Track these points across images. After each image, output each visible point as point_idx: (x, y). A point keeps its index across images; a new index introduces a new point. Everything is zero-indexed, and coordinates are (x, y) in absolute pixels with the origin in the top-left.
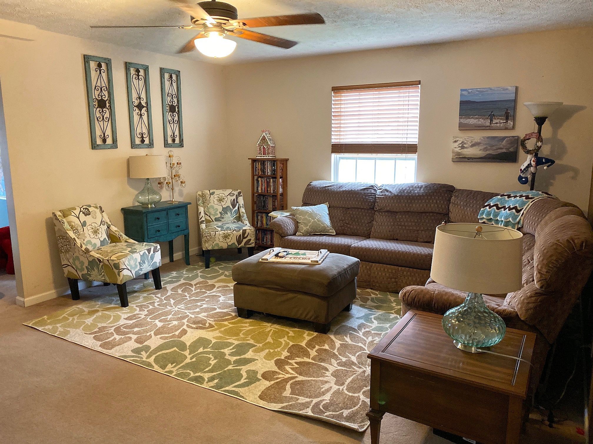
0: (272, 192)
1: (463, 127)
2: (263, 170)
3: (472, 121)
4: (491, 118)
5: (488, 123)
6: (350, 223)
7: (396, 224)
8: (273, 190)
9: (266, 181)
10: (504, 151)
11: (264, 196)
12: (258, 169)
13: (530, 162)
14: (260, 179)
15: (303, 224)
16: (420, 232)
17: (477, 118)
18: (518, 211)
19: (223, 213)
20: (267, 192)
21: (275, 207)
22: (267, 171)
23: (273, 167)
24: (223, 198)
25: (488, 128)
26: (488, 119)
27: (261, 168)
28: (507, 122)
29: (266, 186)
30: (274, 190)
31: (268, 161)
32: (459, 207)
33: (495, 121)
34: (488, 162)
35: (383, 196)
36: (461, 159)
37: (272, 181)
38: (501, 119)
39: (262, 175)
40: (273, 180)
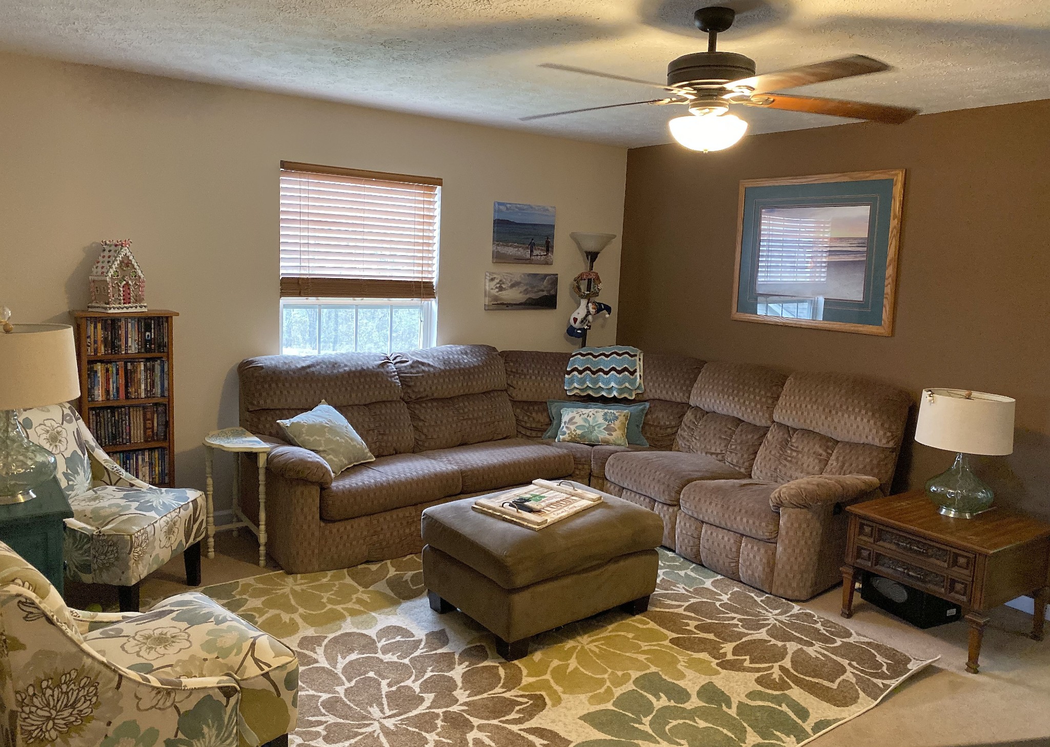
0: (143, 395)
1: (499, 258)
2: (112, 344)
3: (511, 251)
4: (532, 247)
5: (527, 254)
6: (387, 432)
7: (461, 418)
8: (145, 389)
9: (122, 372)
10: (545, 293)
11: (113, 409)
12: (95, 342)
13: (588, 309)
14: (99, 367)
15: (330, 452)
16: (496, 423)
17: (516, 247)
18: (632, 373)
19: (71, 475)
20: (127, 398)
21: (153, 431)
22: (127, 342)
23: (148, 333)
24: (58, 432)
25: (528, 261)
26: (528, 248)
27: (105, 339)
28: (547, 254)
29: (122, 381)
30: (151, 391)
31: (126, 319)
32: (528, 377)
33: (535, 253)
34: (528, 309)
35: (421, 375)
36: (500, 305)
37: (142, 368)
38: (542, 250)
39: (110, 357)
40: (145, 365)
